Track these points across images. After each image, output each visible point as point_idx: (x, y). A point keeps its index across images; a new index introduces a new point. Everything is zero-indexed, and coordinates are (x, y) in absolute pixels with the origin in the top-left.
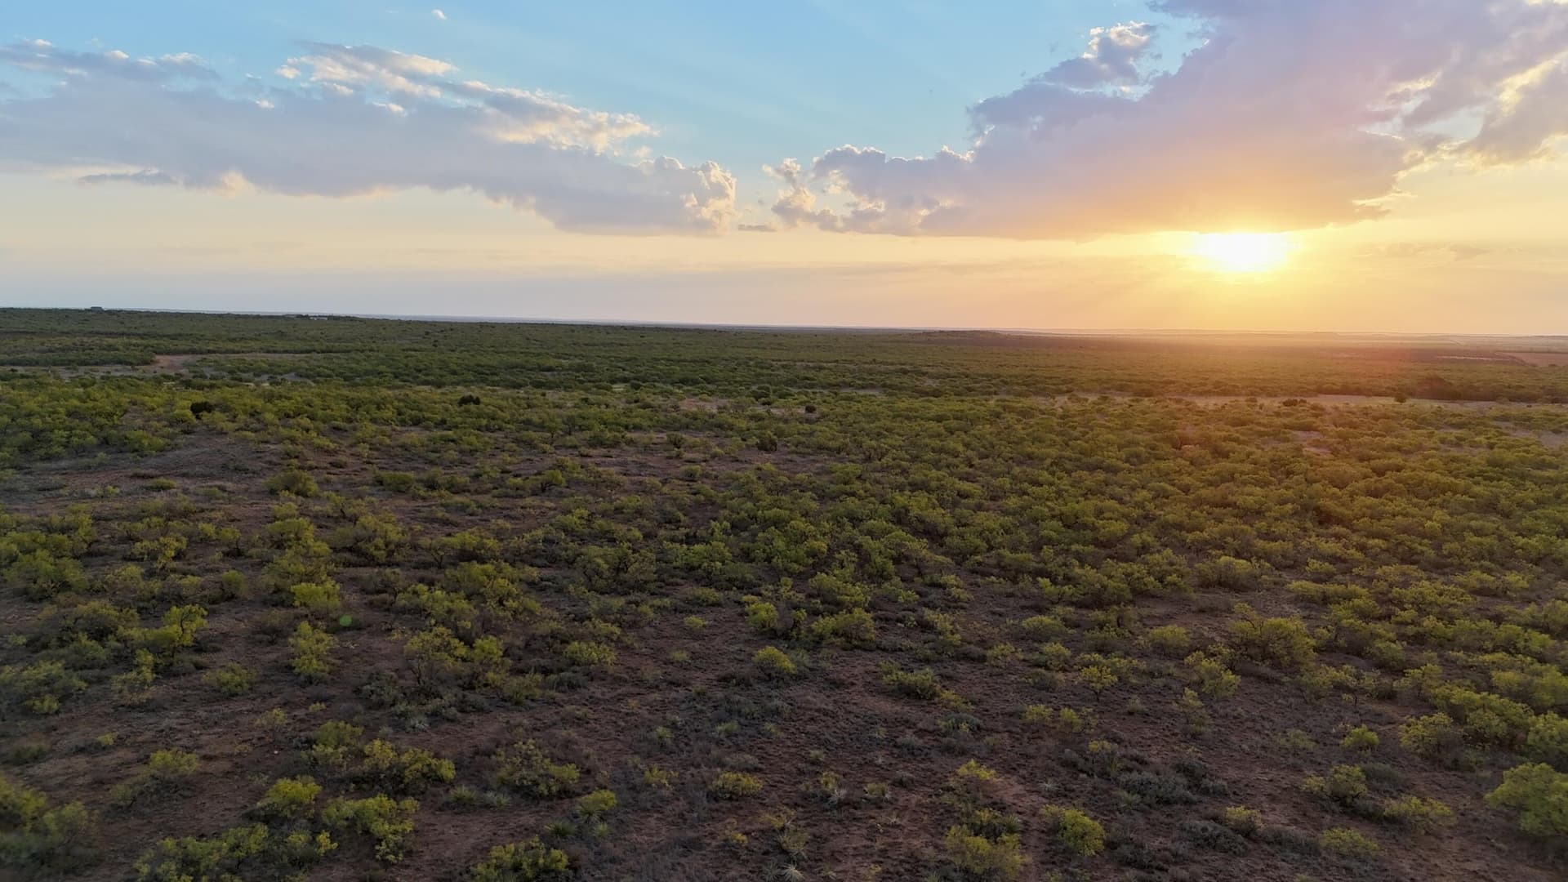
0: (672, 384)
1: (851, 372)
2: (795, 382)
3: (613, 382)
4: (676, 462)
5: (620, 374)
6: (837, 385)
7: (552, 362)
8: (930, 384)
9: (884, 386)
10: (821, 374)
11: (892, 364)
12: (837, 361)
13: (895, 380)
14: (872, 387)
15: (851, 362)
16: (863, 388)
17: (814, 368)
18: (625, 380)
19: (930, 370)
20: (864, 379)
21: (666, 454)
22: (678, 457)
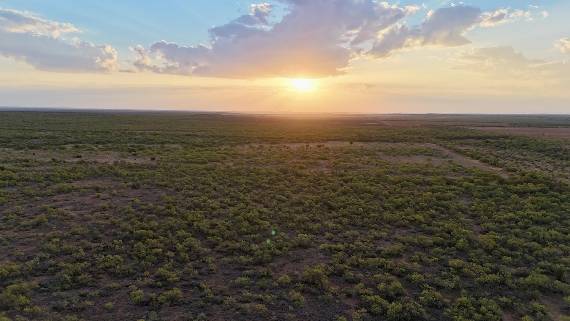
0: (93, 144)
1: (169, 135)
2: (146, 142)
3: (66, 143)
4: (97, 200)
5: (70, 139)
6: (163, 143)
7: (37, 134)
8: (199, 140)
9: (182, 142)
10: (156, 137)
11: (184, 131)
12: (162, 130)
13: (186, 139)
14: (177, 143)
15: (168, 130)
16: (173, 143)
17: (153, 134)
18: (72, 143)
19: (199, 134)
20: (173, 139)
21: (92, 196)
22: (98, 196)
